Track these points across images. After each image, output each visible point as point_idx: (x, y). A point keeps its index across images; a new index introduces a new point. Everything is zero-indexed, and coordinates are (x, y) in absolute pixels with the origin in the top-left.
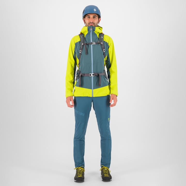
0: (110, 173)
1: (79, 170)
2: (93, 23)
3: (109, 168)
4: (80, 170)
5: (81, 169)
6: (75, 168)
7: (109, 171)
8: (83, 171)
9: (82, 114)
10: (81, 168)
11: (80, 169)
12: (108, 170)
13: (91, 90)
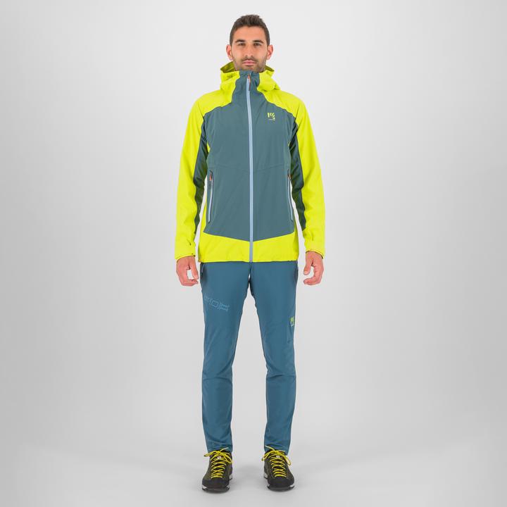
0: (290, 467)
1: (216, 458)
2: (252, 58)
3: (285, 454)
4: (218, 459)
5: (222, 457)
6: (206, 452)
7: (286, 462)
8: (227, 461)
9: (223, 307)
10: (222, 454)
11: (220, 455)
12: (284, 459)
13: (246, 244)
